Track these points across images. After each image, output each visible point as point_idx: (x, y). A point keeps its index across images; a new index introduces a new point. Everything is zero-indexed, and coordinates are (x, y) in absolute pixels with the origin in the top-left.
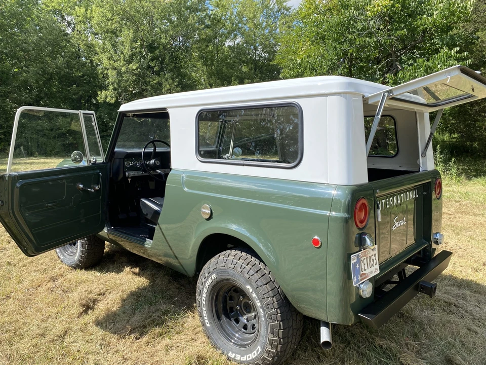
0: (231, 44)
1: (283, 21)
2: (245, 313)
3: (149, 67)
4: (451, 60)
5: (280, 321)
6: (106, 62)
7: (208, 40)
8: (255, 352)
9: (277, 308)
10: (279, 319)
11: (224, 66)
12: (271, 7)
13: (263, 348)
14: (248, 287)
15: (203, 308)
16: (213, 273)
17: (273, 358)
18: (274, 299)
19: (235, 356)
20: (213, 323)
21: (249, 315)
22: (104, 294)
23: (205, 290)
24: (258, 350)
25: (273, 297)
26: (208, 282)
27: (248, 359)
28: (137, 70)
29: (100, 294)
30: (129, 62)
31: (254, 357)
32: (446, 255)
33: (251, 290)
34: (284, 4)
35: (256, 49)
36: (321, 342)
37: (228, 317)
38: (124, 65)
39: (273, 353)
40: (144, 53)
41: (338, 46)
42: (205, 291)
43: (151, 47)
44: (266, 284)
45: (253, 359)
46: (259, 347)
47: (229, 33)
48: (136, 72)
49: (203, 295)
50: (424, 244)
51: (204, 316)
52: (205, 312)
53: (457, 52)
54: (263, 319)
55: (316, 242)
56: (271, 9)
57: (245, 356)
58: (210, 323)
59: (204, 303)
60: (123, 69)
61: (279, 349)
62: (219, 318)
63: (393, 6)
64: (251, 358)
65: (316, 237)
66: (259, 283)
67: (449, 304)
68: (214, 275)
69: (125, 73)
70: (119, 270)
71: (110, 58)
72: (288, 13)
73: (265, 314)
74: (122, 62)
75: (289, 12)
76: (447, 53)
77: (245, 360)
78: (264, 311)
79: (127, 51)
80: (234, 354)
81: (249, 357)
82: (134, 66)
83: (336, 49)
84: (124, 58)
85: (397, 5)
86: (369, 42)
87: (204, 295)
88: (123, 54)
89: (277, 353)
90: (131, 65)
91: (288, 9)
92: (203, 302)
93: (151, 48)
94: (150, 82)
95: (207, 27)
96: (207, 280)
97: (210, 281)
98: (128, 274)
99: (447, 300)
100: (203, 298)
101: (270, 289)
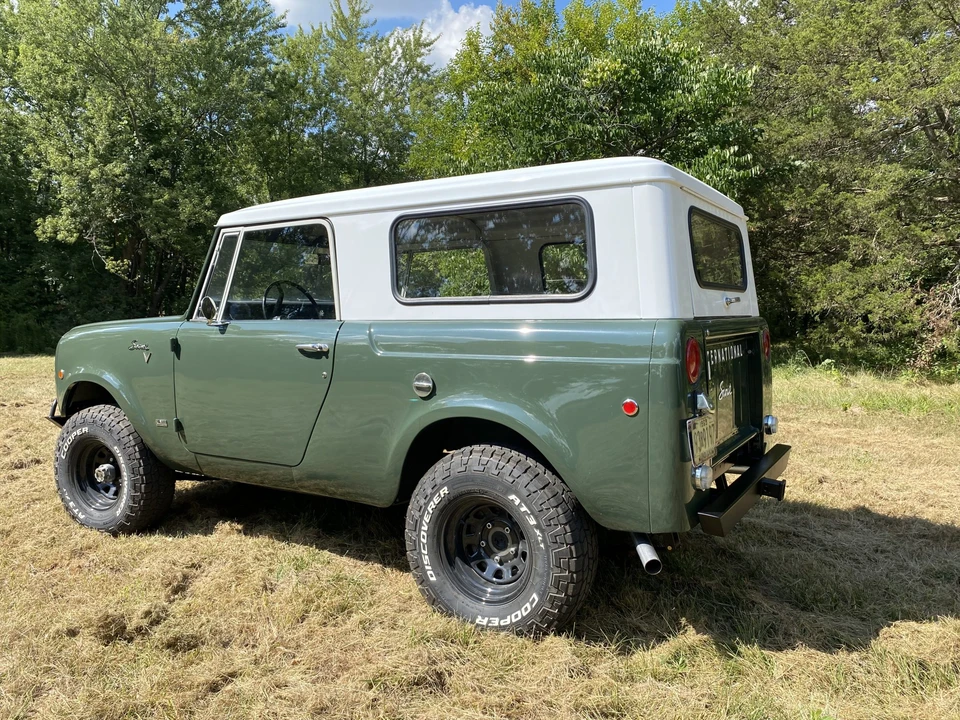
0: (315, 131)
1: (417, 91)
2: (495, 550)
3: (150, 170)
4: (725, 167)
5: (571, 545)
6: (54, 158)
7: (272, 121)
8: (528, 605)
9: (566, 524)
10: (570, 541)
11: (305, 171)
12: (393, 64)
13: (541, 596)
14: (512, 497)
15: (423, 551)
16: (442, 486)
17: (560, 608)
18: (559, 509)
19: (489, 622)
20: (441, 573)
21: (503, 553)
22: (200, 566)
23: (425, 518)
24: (534, 600)
25: (557, 507)
26: (432, 503)
27: (514, 620)
28: (124, 175)
29: (193, 566)
30: (105, 159)
31: (525, 614)
32: (782, 450)
33: (517, 502)
34: (419, 60)
35: (366, 142)
36: (644, 563)
37: (467, 562)
38: (93, 166)
39: (561, 599)
40: (137, 142)
41: (535, 137)
42: (427, 519)
43: (150, 131)
44: (543, 488)
45: (523, 618)
46: (535, 596)
47: (314, 109)
48: (121, 180)
49: (423, 528)
50: (753, 432)
51: (424, 565)
52: (427, 557)
53: (735, 154)
54: (542, 546)
55: (630, 407)
56: (393, 68)
57: (509, 617)
58: (437, 575)
59: (425, 541)
60: (94, 173)
61: (570, 592)
62: (451, 563)
63: (627, 72)
64: (520, 617)
65: (628, 400)
66: (532, 488)
67: (786, 534)
68: (446, 488)
69: (96, 181)
70: (208, 530)
71: (62, 151)
72: (425, 77)
73: (544, 537)
74: (91, 159)
75: (428, 76)
76: (719, 156)
77: (509, 622)
78: (542, 531)
79: (101, 137)
80: (486, 619)
81: (516, 616)
82: (116, 168)
83: (531, 142)
84: (95, 152)
85: (633, 72)
86: (591, 132)
87: (425, 528)
88: (93, 143)
89: (568, 600)
90: (110, 166)
91: (425, 70)
92: (422, 539)
93: (151, 133)
94: (151, 199)
95: (270, 95)
96: (431, 499)
97: (436, 500)
98: (228, 533)
99: (780, 529)
100: (423, 533)
101: (550, 496)
